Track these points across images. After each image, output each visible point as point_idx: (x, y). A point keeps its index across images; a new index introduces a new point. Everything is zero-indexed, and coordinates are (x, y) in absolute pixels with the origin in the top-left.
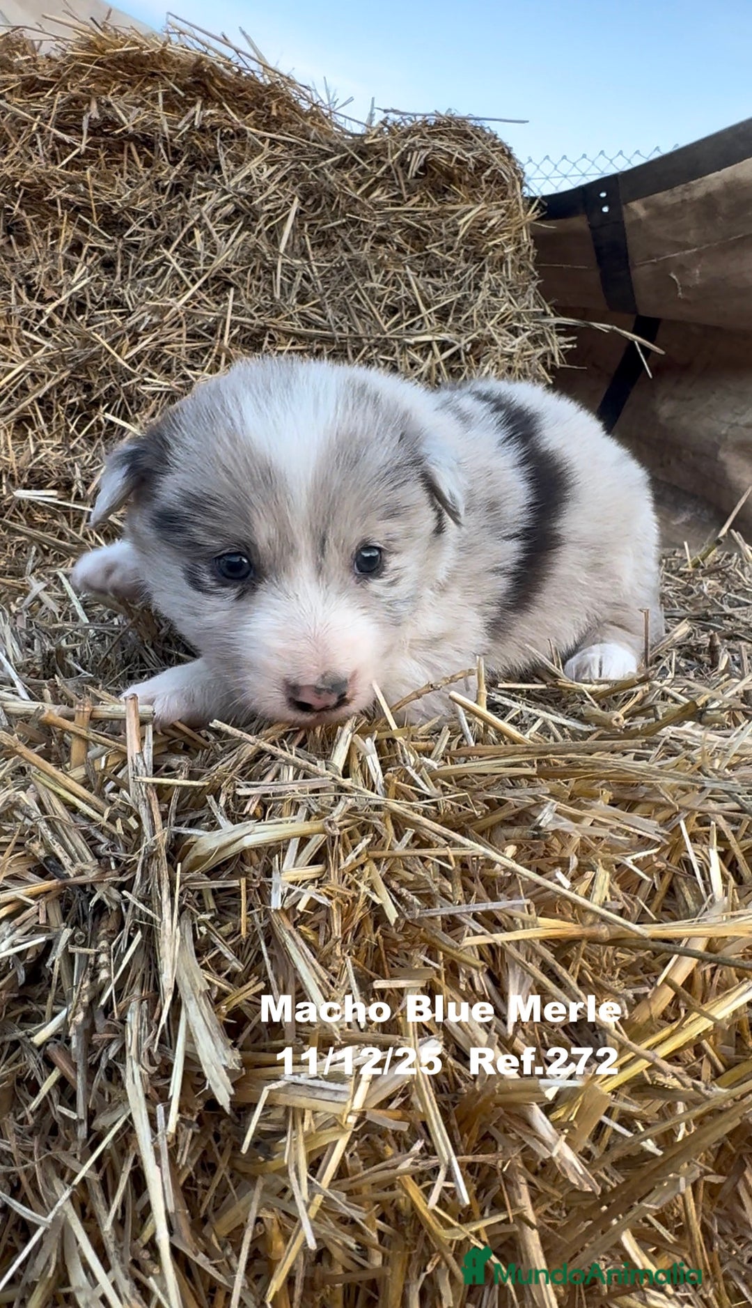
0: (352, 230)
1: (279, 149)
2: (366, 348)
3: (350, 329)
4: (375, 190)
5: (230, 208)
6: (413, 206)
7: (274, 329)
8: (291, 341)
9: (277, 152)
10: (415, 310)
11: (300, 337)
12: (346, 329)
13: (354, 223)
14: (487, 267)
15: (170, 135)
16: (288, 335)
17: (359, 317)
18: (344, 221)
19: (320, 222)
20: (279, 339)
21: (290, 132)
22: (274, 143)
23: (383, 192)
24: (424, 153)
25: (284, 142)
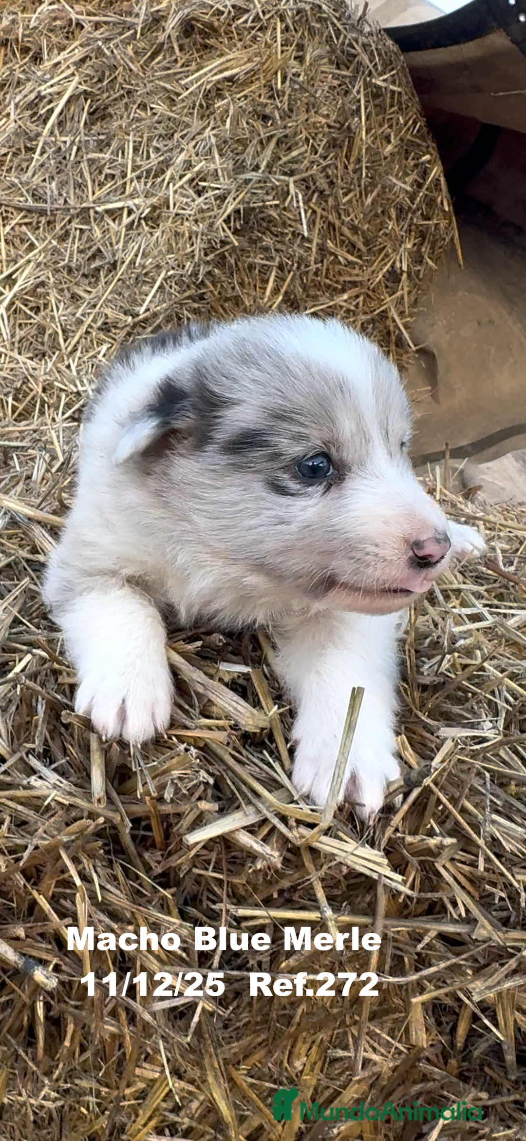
0: (126, 100)
1: (102, 30)
2: (68, 218)
3: (66, 201)
4: (158, 56)
5: (32, 96)
6: (182, 66)
7: (6, 205)
8: (22, 215)
9: (97, 34)
10: (124, 175)
11: (30, 211)
12: (62, 201)
13: (129, 92)
14: (212, 122)
15: (24, 36)
16: (20, 210)
17: (75, 188)
18: (122, 92)
19: (105, 95)
20: (12, 213)
21: (115, 13)
22: (97, 26)
23: (164, 59)
24: (186, 11)
25: (106, 23)
